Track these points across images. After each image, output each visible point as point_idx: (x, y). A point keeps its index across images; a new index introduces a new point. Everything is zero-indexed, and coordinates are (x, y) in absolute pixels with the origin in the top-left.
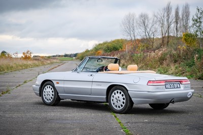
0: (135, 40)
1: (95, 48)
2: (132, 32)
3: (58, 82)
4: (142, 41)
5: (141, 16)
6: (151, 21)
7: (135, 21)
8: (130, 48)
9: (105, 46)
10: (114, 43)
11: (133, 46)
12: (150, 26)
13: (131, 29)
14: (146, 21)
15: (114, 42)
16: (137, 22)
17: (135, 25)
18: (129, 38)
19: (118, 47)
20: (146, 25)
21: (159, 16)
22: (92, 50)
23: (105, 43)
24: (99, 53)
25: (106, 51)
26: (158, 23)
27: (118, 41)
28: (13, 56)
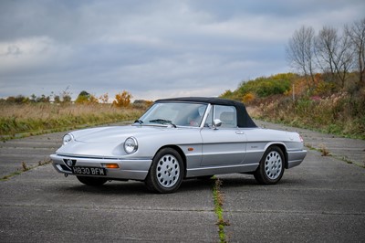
0: (312, 75)
1: (242, 89)
2: (307, 63)
3: (190, 147)
4: (325, 77)
5: (324, 33)
6: (340, 43)
7: (312, 43)
8: (303, 90)
9: (259, 85)
10: (275, 81)
11: (307, 87)
12: (339, 51)
13: (306, 56)
14: (333, 42)
15: (275, 78)
16: (315, 44)
17: (312, 49)
18: (301, 72)
19: (283, 87)
20: (331, 49)
21: (355, 34)
22: (236, 93)
23: (259, 80)
24: (248, 97)
25: (260, 94)
26: (353, 47)
27: (283, 76)
28: (100, 101)
